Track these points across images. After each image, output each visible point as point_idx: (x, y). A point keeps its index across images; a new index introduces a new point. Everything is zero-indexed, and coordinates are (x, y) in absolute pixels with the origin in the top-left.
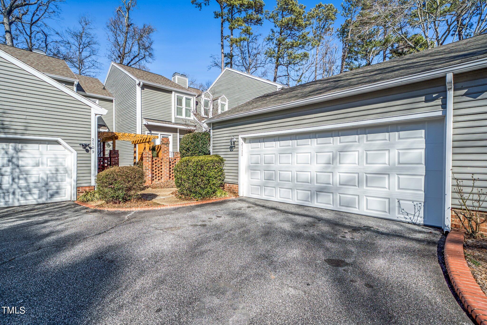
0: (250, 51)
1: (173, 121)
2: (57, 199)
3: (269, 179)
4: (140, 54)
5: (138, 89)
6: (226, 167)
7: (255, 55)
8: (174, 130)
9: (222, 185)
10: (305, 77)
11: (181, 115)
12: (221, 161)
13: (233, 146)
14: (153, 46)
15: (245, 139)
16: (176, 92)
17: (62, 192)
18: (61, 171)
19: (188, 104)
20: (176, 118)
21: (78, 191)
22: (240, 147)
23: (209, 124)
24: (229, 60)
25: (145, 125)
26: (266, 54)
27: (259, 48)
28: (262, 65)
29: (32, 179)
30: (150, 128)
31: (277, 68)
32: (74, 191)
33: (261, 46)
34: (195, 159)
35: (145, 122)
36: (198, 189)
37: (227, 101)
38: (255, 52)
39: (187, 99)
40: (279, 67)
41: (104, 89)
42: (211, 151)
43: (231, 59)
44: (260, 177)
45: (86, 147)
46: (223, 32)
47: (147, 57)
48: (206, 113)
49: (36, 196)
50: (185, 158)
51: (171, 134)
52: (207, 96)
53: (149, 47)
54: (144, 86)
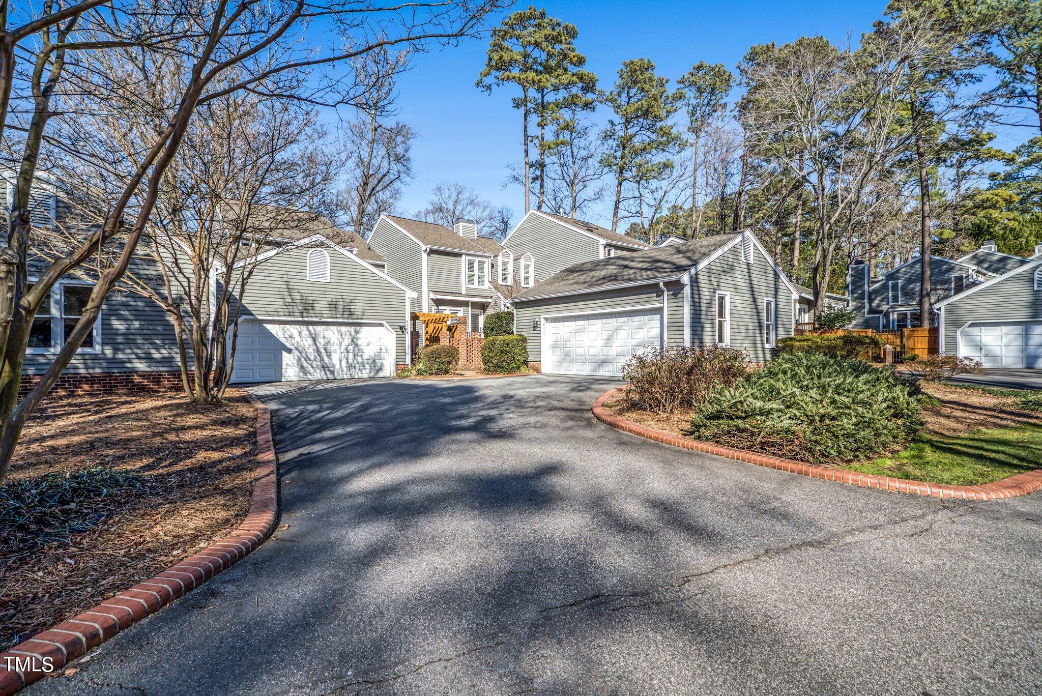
0: (575, 154)
1: (464, 292)
2: (381, 374)
3: (567, 355)
4: (391, 171)
5: (424, 256)
6: (530, 346)
7: (585, 159)
8: (464, 304)
9: (525, 363)
10: (667, 201)
11: (473, 284)
12: (524, 340)
13: (536, 326)
14: (410, 154)
15: (546, 319)
16: (466, 255)
17: (385, 368)
18: (384, 350)
19: (481, 269)
20: (467, 288)
21: (397, 369)
22: (542, 326)
23: (512, 304)
24: (538, 173)
25: (433, 300)
26: (600, 162)
27: (591, 147)
28: (596, 177)
29: (366, 357)
30: (438, 302)
31: (620, 184)
32: (393, 368)
33: (593, 144)
34: (501, 338)
35: (432, 296)
36: (505, 364)
37: (533, 259)
38: (584, 153)
39: (480, 262)
40: (624, 183)
41: (369, 249)
42: (515, 331)
43: (542, 171)
44: (559, 353)
45: (402, 328)
46: (528, 129)
47: (402, 175)
48: (505, 278)
49: (368, 371)
50: (491, 338)
51: (462, 309)
52: (506, 255)
53: (404, 156)
54: (432, 252)
